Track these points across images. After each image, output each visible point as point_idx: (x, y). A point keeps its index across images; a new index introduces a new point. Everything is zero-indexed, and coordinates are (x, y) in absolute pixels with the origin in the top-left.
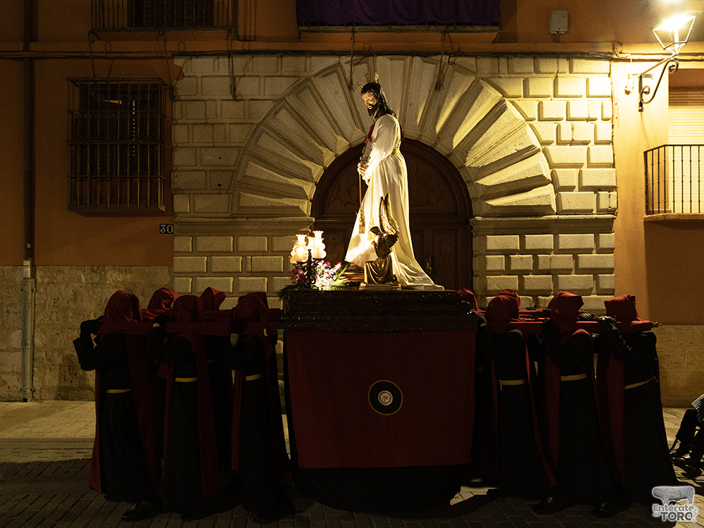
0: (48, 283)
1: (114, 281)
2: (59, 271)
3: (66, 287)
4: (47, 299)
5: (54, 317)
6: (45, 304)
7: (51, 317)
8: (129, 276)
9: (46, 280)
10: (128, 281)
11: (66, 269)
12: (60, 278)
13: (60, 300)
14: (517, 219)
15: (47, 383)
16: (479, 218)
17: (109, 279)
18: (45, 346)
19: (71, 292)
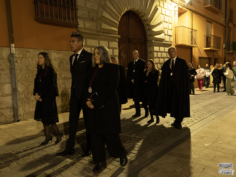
0: (22, 58)
1: (54, 57)
2: (27, 51)
3: (32, 60)
4: (22, 66)
5: (27, 76)
6: (22, 69)
7: (26, 76)
8: (61, 55)
9: (21, 56)
10: (61, 57)
11: (31, 50)
12: (28, 54)
13: (30, 67)
14: (158, 42)
15: (27, 111)
16: (153, 41)
17: (53, 56)
18: (24, 91)
19: (35, 63)
